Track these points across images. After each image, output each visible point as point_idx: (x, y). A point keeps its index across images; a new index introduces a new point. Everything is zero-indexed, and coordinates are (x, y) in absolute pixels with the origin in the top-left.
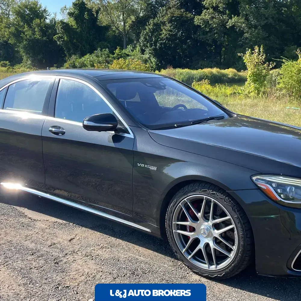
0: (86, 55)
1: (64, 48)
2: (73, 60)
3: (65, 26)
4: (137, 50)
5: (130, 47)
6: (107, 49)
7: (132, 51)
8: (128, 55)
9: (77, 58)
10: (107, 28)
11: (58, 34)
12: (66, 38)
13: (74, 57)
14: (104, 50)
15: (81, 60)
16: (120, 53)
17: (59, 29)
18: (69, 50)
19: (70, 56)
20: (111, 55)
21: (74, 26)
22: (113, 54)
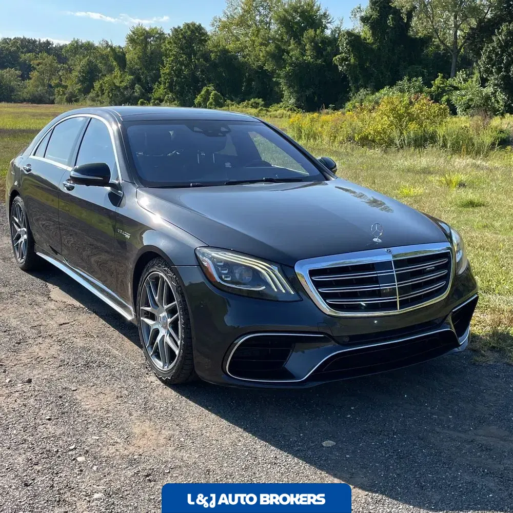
0: (383, 88)
1: (348, 78)
2: (360, 97)
3: (353, 40)
4: (474, 79)
5: (461, 75)
6: (420, 78)
7: (465, 80)
8: (456, 89)
9: (367, 94)
10: (426, 41)
11: (342, 53)
12: (352, 61)
13: (362, 92)
14: (414, 79)
15: (374, 96)
16: (442, 85)
17: (343, 45)
18: (356, 80)
19: (357, 90)
20: (426, 89)
21: (369, 39)
22: (430, 86)
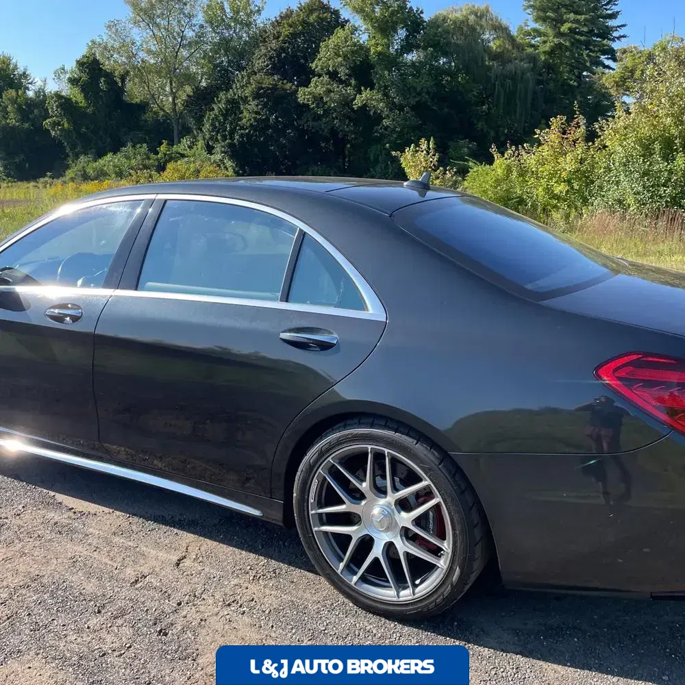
0: (105, 154)
1: (63, 143)
2: (82, 165)
3: (64, 104)
4: (199, 147)
5: (186, 142)
6: (145, 145)
7: (190, 147)
8: (183, 156)
9: (89, 161)
10: (143, 107)
11: (52, 117)
12: (66, 125)
13: (82, 158)
14: (138, 146)
15: (97, 164)
16: (168, 152)
17: (53, 108)
18: (73, 147)
19: (77, 156)
20: (152, 156)
21: (81, 102)
22: (157, 153)
